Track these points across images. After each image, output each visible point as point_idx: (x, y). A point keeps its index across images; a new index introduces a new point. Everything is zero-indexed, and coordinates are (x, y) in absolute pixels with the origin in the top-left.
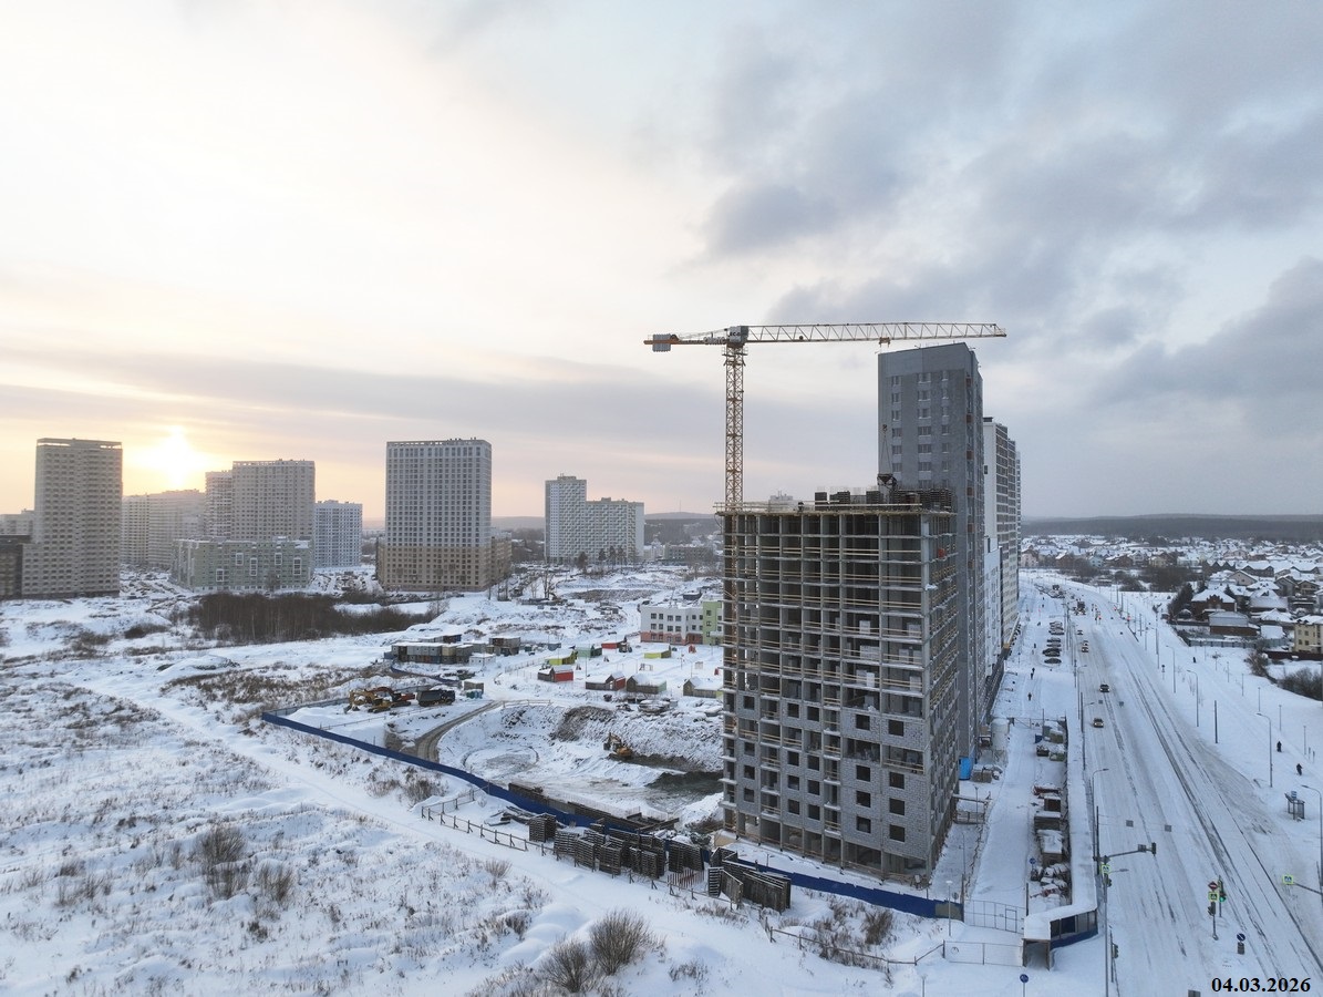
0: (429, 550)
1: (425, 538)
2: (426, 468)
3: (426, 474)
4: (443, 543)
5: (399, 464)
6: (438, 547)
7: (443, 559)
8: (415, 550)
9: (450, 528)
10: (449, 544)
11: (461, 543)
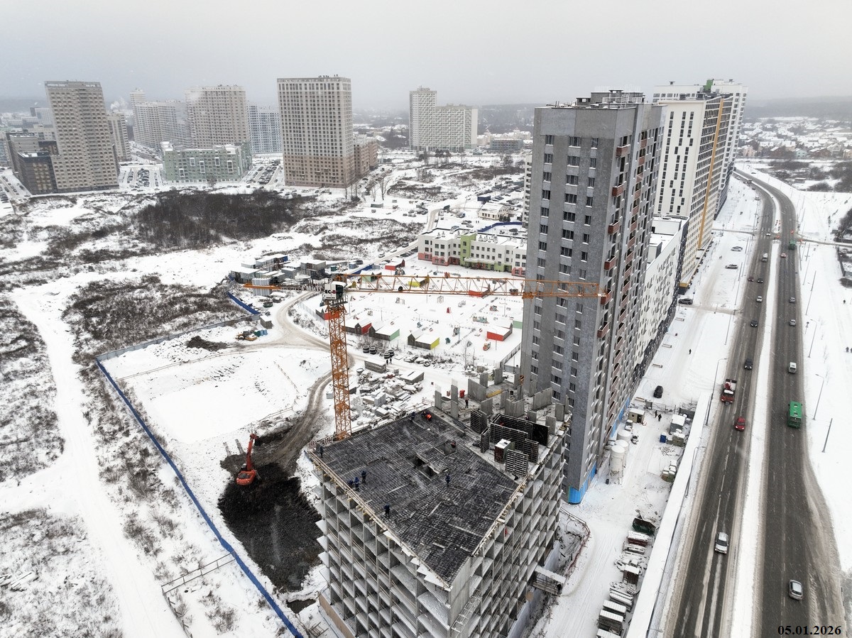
0: (310, 158)
1: (307, 149)
2: (304, 99)
3: (304, 103)
4: (319, 153)
5: (286, 95)
6: (316, 156)
7: (320, 164)
8: (302, 158)
9: (323, 143)
10: (323, 154)
11: (331, 154)
